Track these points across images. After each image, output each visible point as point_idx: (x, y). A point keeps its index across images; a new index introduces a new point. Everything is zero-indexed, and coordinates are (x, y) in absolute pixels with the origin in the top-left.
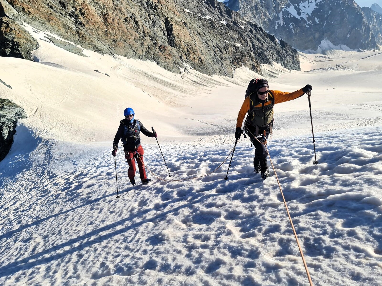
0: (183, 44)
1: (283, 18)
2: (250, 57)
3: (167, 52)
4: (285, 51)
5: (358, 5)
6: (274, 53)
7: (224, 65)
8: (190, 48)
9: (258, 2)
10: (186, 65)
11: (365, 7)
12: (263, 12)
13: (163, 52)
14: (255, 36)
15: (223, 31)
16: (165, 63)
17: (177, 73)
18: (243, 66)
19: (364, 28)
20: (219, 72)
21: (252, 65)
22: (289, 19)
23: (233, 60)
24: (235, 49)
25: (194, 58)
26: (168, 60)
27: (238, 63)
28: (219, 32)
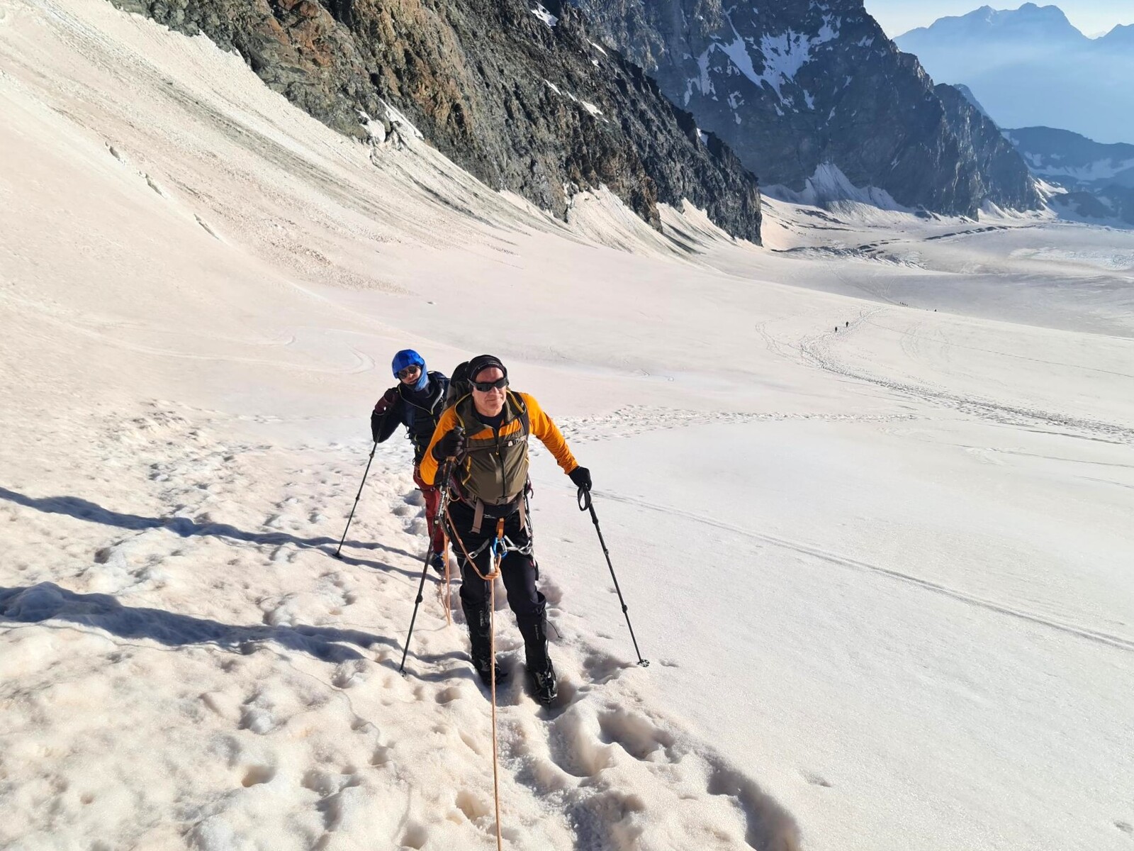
0: (390, 26)
1: (709, 73)
2: (628, 160)
3: (312, 30)
4: (723, 171)
5: (927, 76)
6: (690, 172)
7: (539, 168)
8: (418, 54)
9: (638, 6)
10: (393, 114)
11: (944, 84)
12: (651, 43)
13: (293, 26)
14: (634, 103)
15: (541, 46)
16: (296, 76)
17: (350, 135)
18: (604, 187)
19: (941, 147)
20: (522, 188)
21: (633, 191)
22: (730, 81)
23: (568, 160)
24: (581, 120)
25: (434, 98)
26: (310, 65)
27: (585, 173)
28: (525, 45)
